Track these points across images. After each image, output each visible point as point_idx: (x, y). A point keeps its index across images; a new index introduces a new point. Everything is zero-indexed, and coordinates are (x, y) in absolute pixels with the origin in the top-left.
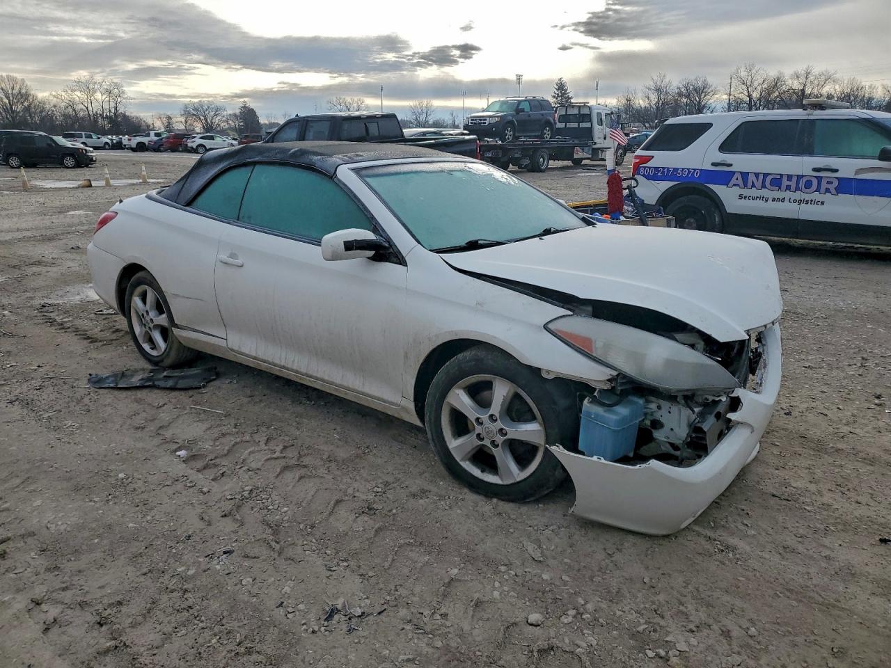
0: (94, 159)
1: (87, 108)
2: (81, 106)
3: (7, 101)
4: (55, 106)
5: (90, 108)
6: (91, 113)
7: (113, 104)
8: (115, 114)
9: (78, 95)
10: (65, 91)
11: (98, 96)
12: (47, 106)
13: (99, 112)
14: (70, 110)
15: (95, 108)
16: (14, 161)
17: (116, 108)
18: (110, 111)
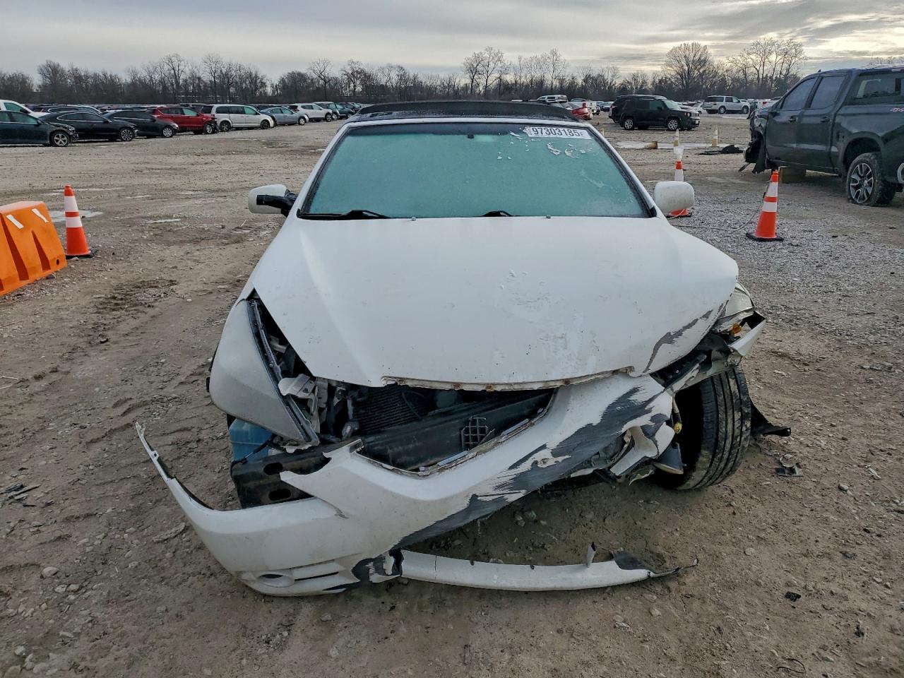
0: (697, 122)
1: (758, 71)
2: (753, 70)
3: (686, 68)
4: (727, 71)
5: (761, 71)
6: (761, 77)
7: (785, 65)
8: (785, 75)
9: (754, 58)
10: (742, 56)
11: (773, 57)
12: (720, 72)
13: (769, 75)
14: (741, 74)
15: (767, 70)
16: (628, 124)
17: (788, 70)
18: (781, 73)
